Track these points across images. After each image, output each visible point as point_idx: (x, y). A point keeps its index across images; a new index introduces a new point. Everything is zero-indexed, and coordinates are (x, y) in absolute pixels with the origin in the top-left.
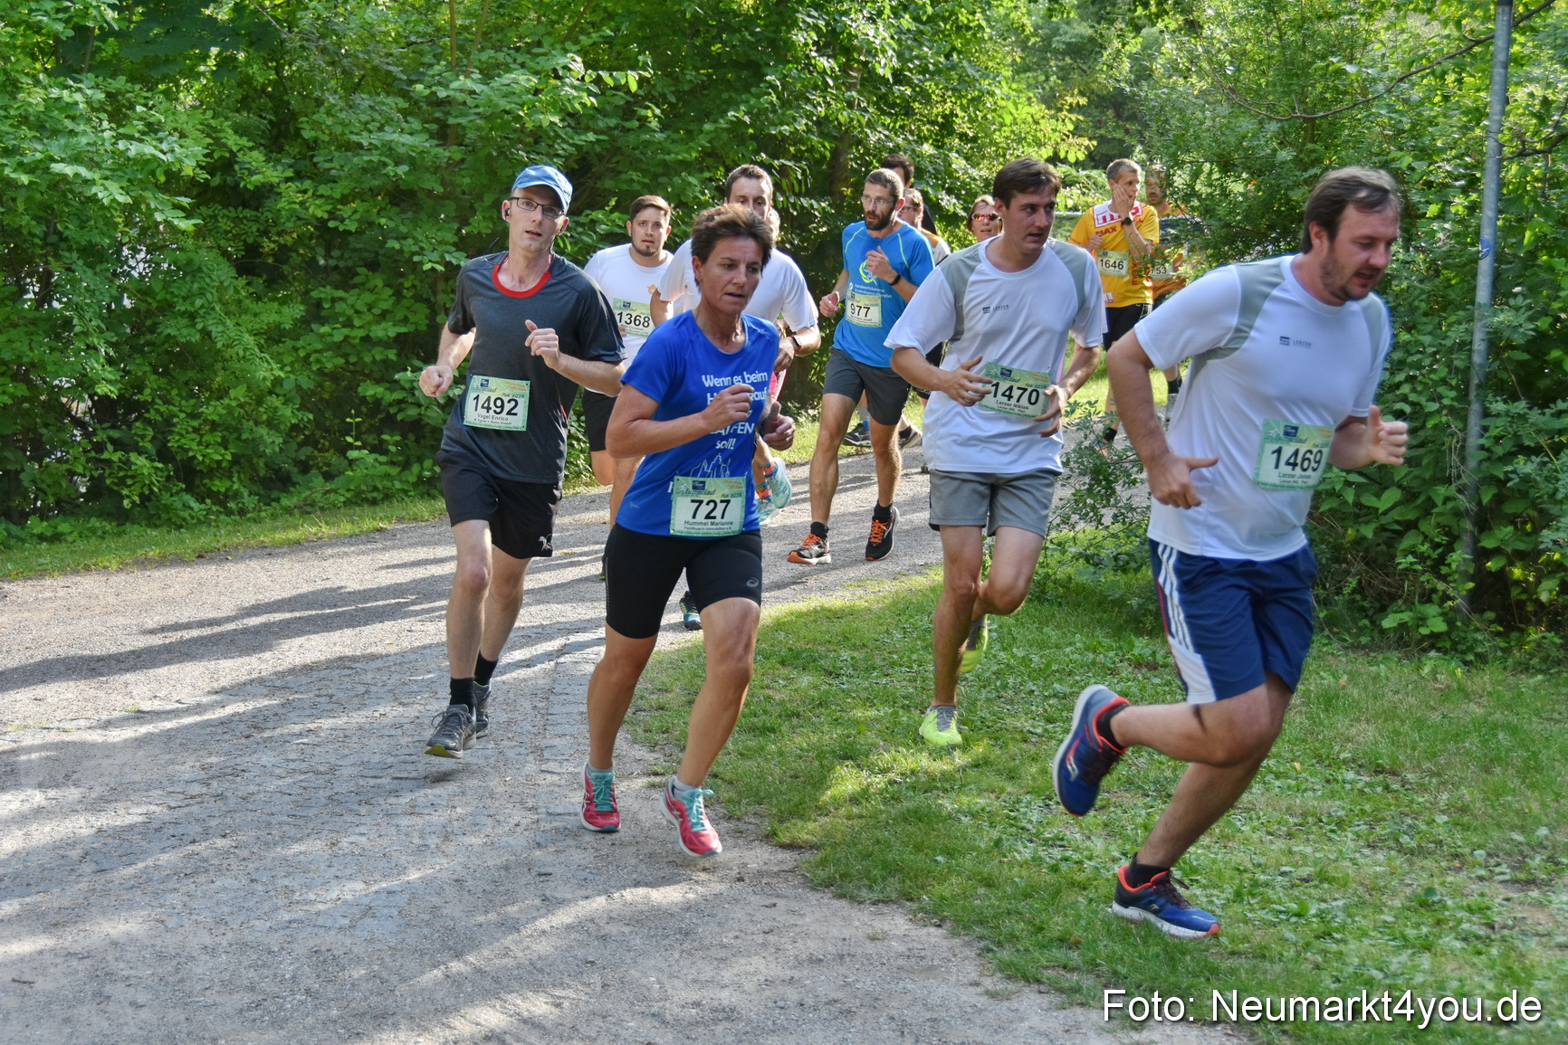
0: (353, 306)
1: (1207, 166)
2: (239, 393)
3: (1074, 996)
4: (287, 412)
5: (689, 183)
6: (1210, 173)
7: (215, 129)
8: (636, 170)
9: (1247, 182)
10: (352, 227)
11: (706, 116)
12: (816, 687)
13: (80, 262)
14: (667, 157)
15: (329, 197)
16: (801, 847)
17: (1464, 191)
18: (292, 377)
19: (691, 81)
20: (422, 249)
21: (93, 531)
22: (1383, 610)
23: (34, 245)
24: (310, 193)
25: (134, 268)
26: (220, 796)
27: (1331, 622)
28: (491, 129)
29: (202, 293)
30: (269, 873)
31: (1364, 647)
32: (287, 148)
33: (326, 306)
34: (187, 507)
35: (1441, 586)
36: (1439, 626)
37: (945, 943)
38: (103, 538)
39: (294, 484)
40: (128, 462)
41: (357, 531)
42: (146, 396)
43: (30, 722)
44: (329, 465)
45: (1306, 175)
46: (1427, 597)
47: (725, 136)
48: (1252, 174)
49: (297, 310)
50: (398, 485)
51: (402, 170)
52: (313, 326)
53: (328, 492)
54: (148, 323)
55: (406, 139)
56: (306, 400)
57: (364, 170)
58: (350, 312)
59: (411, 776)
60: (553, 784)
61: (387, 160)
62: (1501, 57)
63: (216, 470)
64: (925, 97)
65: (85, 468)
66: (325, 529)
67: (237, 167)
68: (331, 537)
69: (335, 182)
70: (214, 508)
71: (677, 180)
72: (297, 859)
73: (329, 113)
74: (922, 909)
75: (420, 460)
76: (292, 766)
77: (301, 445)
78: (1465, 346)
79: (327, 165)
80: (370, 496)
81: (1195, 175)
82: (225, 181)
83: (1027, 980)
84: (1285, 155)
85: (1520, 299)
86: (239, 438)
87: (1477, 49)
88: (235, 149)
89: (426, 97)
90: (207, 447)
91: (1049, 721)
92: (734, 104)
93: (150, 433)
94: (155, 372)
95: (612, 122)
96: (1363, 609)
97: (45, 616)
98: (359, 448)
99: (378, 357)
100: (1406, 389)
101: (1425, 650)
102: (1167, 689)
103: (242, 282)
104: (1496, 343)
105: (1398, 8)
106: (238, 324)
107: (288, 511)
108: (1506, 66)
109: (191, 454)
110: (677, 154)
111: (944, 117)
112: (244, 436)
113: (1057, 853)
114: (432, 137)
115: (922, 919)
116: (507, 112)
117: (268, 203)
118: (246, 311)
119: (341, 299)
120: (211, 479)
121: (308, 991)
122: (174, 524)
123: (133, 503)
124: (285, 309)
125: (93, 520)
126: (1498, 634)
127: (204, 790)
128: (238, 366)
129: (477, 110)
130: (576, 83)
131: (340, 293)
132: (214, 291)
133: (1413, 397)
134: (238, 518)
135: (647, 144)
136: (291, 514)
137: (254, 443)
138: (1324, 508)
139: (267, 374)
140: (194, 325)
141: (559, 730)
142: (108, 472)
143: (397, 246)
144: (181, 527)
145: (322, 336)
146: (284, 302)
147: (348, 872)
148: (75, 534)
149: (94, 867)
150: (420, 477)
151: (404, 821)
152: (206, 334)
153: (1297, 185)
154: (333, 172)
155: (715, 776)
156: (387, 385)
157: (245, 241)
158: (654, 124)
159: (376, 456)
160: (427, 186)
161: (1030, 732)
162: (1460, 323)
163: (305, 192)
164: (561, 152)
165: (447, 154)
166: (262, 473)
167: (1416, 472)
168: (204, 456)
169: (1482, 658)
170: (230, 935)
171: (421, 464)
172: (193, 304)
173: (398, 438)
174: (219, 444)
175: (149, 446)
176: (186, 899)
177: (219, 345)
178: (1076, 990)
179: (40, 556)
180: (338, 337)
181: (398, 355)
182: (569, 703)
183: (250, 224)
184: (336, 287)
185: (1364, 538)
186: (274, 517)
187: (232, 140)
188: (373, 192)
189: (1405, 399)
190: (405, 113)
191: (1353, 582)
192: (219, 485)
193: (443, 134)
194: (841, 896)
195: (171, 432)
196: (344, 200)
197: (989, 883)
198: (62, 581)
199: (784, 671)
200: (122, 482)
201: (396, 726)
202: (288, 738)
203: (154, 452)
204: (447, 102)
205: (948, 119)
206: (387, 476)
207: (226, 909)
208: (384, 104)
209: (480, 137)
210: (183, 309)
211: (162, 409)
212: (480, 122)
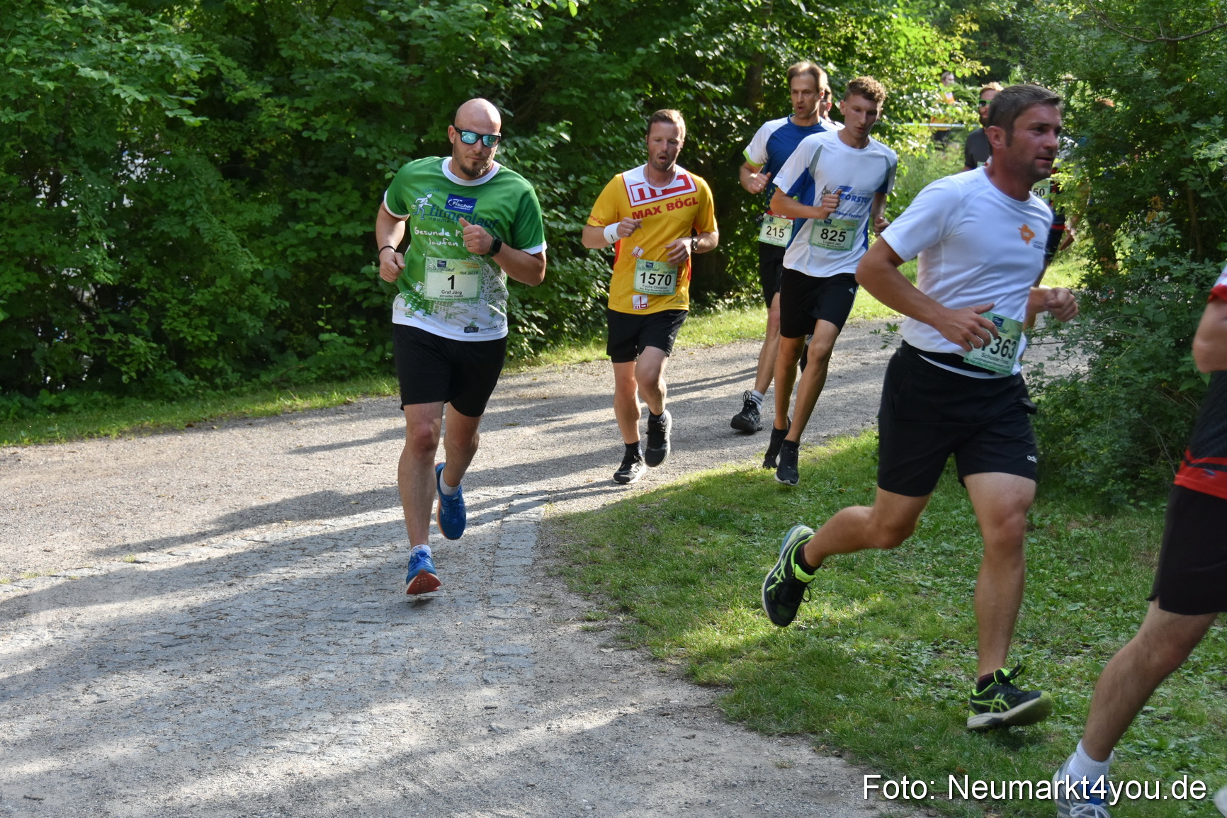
0: (325, 206)
1: (1080, 84)
2: (223, 283)
4: (266, 299)
5: (622, 99)
6: (1084, 90)
7: (205, 52)
8: (576, 86)
9: (1116, 99)
10: (323, 136)
11: (638, 41)
12: (731, 544)
13: (86, 166)
14: (603, 76)
15: (304, 109)
16: (717, 686)
18: (270, 267)
19: (624, 8)
20: (385, 157)
21: (96, 403)
23: (45, 151)
24: (287, 108)
25: (133, 172)
26: (206, 637)
28: (447, 50)
29: (191, 194)
30: (249, 705)
32: (267, 66)
33: (302, 206)
34: (178, 382)
37: (845, 771)
38: (104, 409)
39: (272, 363)
40: (127, 343)
41: (327, 404)
42: (143, 284)
43: (40, 570)
44: (302, 346)
45: (1169, 92)
47: (655, 59)
48: (1122, 90)
49: (275, 210)
50: (363, 364)
51: (368, 85)
52: (290, 224)
53: (301, 370)
54: (145, 220)
55: (373, 58)
56: (284, 289)
57: (335, 86)
58: (323, 212)
59: (373, 620)
60: (499, 628)
61: (356, 77)
63: (204, 349)
64: (830, 22)
65: (89, 348)
66: (299, 402)
67: (223, 84)
68: (304, 410)
69: (308, 95)
70: (202, 384)
71: (612, 96)
72: (273, 693)
73: (305, 35)
74: (824, 741)
75: (383, 343)
76: (269, 610)
77: (278, 328)
79: (303, 82)
80: (338, 373)
81: (1070, 92)
82: (213, 95)
84: (1150, 73)
86: (224, 322)
88: (223, 69)
89: (390, 21)
90: (196, 329)
91: (938, 575)
92: (664, 31)
93: (146, 316)
94: (151, 263)
97: (53, 477)
98: (329, 331)
99: (347, 252)
102: (1042, 548)
103: (227, 185)
106: (223, 222)
107: (267, 386)
109: (181, 335)
110: (612, 73)
111: (847, 39)
112: (230, 320)
113: (944, 692)
114: (395, 55)
115: (824, 750)
116: (459, 34)
117: (251, 115)
118: (231, 210)
119: (315, 200)
120: (199, 358)
121: (282, 809)
122: (167, 397)
123: (131, 378)
124: (266, 209)
125: (96, 393)
127: (192, 631)
128: (223, 258)
129: (435, 33)
130: (522, 8)
131: (314, 195)
132: (202, 192)
134: (222, 392)
135: (584, 63)
136: (270, 389)
137: (239, 326)
139: (248, 267)
140: (184, 223)
141: (504, 580)
142: (109, 351)
143: (364, 155)
144: (171, 400)
145: (297, 232)
146: (264, 202)
147: (318, 704)
148: (80, 405)
149: (95, 698)
150: (383, 357)
151: (368, 660)
152: (195, 230)
153: (1161, 101)
154: (308, 88)
155: (642, 621)
156: (355, 276)
157: (230, 148)
158: (593, 46)
159: (345, 338)
160: (390, 99)
161: (920, 585)
163: (282, 106)
164: (509, 72)
165: (408, 71)
166: (245, 352)
168: (193, 337)
170: (214, 758)
171: (384, 346)
172: (183, 204)
173: (363, 322)
174: (206, 327)
175: (145, 328)
176: (176, 727)
177: (206, 241)
179: (49, 424)
180: (312, 234)
181: (364, 250)
182: (513, 556)
183: (235, 133)
184: (310, 189)
186: (254, 391)
187: (223, 62)
188: (342, 104)
190: (371, 36)
192: (207, 363)
193: (406, 54)
194: (753, 730)
195: (165, 317)
196: (317, 112)
197: (883, 718)
198: (68, 447)
200: (121, 360)
201: (359, 576)
202: (266, 586)
203: (149, 334)
204: (410, 25)
205: (850, 40)
206: (354, 356)
207: (210, 736)
208: (352, 26)
209: (436, 56)
210: (175, 208)
211: (157, 296)
212: (437, 43)
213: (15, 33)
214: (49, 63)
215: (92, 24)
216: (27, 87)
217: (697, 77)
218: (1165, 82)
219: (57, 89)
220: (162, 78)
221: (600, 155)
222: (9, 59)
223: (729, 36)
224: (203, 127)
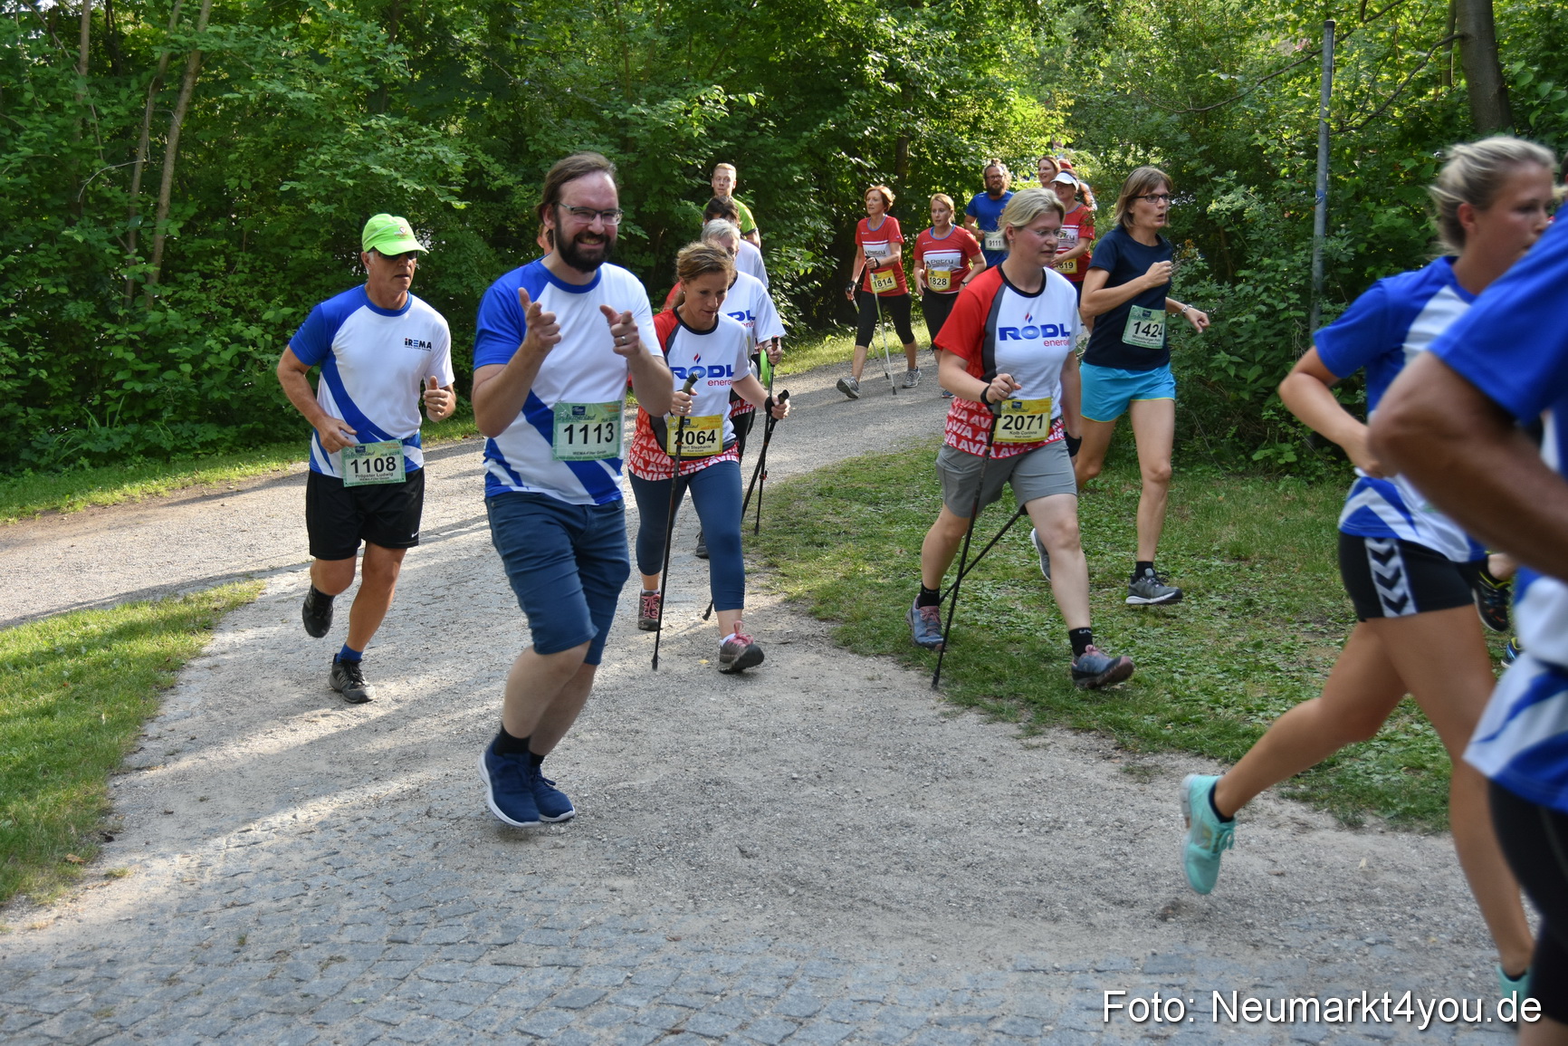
1: (1133, 148)
3: (996, 715)
7: (470, 151)
8: (757, 164)
11: (806, 127)
12: (859, 511)
14: (778, 155)
16: (835, 620)
17: (1304, 157)
22: (1255, 448)
23: (352, 232)
27: (1219, 458)
28: (655, 140)
29: (465, 261)
31: (1241, 474)
32: (519, 160)
35: (1292, 430)
36: (1291, 457)
45: (1197, 151)
46: (1284, 438)
47: (817, 140)
48: (1169, 150)
62: (1327, 64)
64: (961, 105)
67: (485, 175)
71: (785, 170)
73: (546, 133)
78: (1308, 265)
81: (1125, 154)
82: (478, 184)
83: (971, 705)
84: (1183, 138)
85: (1343, 232)
87: (1315, 58)
88: (483, 164)
89: (611, 119)
92: (824, 118)
95: (738, 132)
96: (1241, 448)
100: (1264, 296)
101: (1283, 475)
103: (493, 251)
104: (1330, 264)
105: (1260, 32)
108: (1332, 70)
110: (785, 153)
111: (975, 118)
113: (1004, 618)
114: (617, 147)
116: (669, 128)
117: (508, 197)
126: (1333, 462)
129: (645, 127)
132: (474, 259)
133: (1269, 301)
138: (1214, 379)
153: (1194, 158)
155: (783, 575)
157: (494, 224)
162: (1302, 249)
167: (1273, 354)
169: (1320, 478)
178: (1002, 711)
185: (1243, 400)
187: (482, 158)
189: (1264, 304)
190: (595, 131)
191: (1234, 429)
193: (625, 145)
194: (854, 652)
199: (840, 502)
205: (978, 119)
208: (583, 126)
209: (648, 146)
212: (648, 135)
213: (322, 144)
214: (348, 165)
215: (379, 134)
216: (333, 185)
217: (851, 154)
218: (1195, 141)
219: (355, 185)
220: (435, 173)
221: (779, 216)
222: (318, 164)
223: (876, 121)
224: (469, 209)
